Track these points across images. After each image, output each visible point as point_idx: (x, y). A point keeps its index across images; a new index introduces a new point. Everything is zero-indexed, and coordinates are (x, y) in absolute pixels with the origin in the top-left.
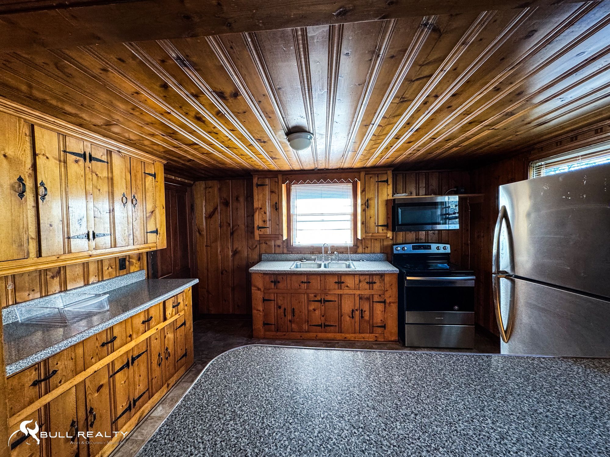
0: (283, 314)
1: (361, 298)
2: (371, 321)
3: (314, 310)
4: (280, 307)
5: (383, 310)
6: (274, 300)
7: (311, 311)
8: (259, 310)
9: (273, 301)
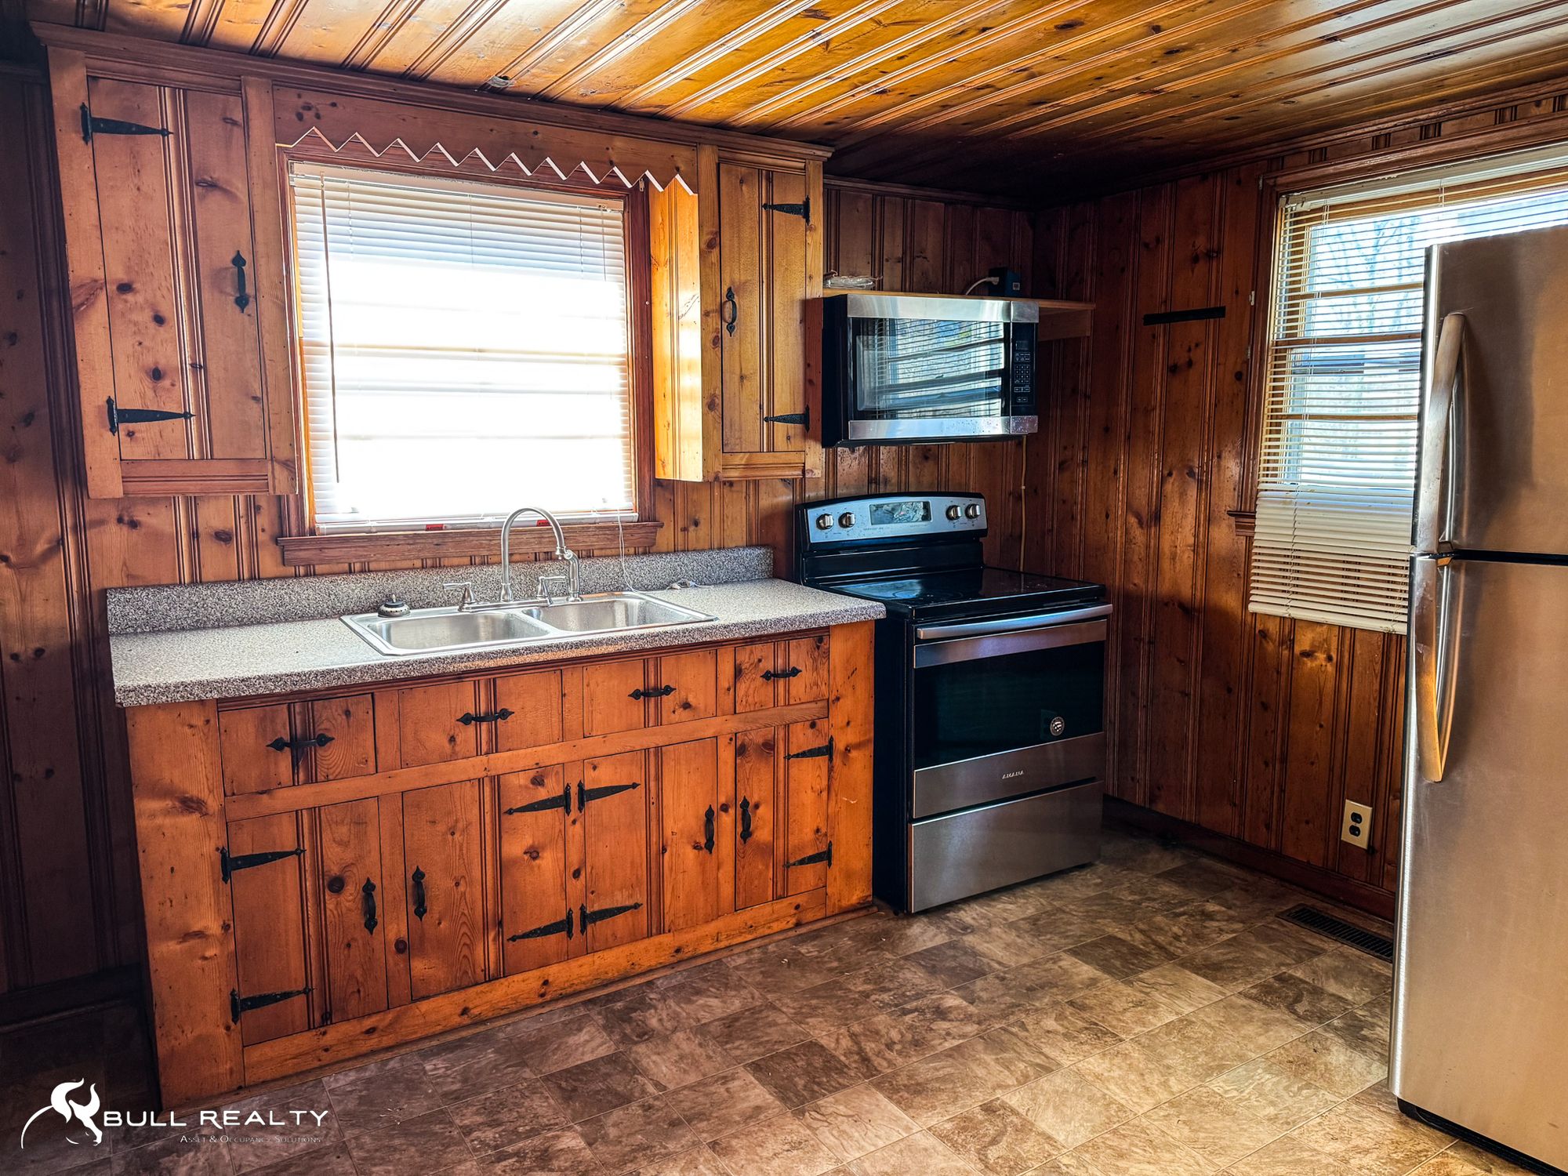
0: (357, 918)
1: (741, 751)
2: (781, 841)
3: (533, 853)
4: (337, 885)
5: (825, 783)
6: (299, 852)
7: (515, 862)
8: (200, 934)
9: (293, 859)
